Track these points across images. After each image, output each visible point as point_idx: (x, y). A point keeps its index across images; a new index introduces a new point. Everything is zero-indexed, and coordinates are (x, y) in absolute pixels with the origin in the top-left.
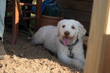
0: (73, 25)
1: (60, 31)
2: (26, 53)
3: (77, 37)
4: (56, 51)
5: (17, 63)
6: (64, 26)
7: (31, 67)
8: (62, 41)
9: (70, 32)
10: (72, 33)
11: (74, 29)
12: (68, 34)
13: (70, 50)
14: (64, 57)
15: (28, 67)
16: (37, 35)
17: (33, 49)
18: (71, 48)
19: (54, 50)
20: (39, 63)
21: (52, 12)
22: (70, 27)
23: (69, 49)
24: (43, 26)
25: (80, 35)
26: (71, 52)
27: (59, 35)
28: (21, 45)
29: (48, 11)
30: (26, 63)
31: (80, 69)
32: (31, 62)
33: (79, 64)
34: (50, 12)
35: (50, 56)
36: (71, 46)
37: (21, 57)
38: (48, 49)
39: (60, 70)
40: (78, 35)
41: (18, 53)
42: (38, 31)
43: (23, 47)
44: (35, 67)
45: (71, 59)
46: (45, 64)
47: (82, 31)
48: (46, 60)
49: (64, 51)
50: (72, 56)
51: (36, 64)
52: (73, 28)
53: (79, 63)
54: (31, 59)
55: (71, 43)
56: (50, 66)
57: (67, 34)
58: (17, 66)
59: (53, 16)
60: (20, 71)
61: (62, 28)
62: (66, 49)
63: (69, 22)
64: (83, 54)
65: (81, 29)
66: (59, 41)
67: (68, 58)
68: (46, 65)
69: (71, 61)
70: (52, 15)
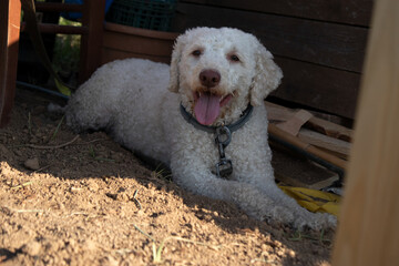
0: (234, 49)
1: (184, 72)
2: (48, 156)
3: (249, 96)
4: (164, 151)
5: (17, 188)
6: (197, 53)
7: (72, 206)
8: (188, 110)
9: (221, 72)
10: (231, 78)
11: (238, 65)
12: (214, 80)
13: (221, 145)
14: (196, 175)
15: (63, 206)
16: (87, 92)
17: (75, 144)
18: (223, 139)
19: (154, 148)
20: (102, 192)
21: (145, 12)
22: (222, 54)
23: (217, 142)
24: (112, 60)
25: (261, 87)
26: (222, 156)
27: (178, 87)
28: (26, 127)
29: (128, 8)
30: (53, 189)
31: (262, 219)
32: (73, 189)
33: (257, 201)
34: (137, 10)
35: (143, 169)
36: (223, 132)
37: (29, 170)
38: (130, 147)
39: (188, 220)
40: (251, 89)
41: (16, 154)
42: (93, 78)
43: (34, 134)
44: (90, 206)
45: (225, 182)
46: (127, 199)
47: (267, 74)
48: (129, 183)
49: (199, 150)
50: (225, 171)
51: (91, 194)
52: (234, 58)
53: (256, 194)
54: (70, 179)
55: (223, 117)
56: (146, 205)
57: (210, 79)
58: (18, 203)
59: (149, 28)
60: (32, 217)
61: (192, 58)
62: (205, 141)
63: (219, 36)
64: (269, 165)
65: (265, 64)
66: (178, 113)
67: (213, 177)
68: (132, 200)
69: (225, 189)
70: (142, 22)
